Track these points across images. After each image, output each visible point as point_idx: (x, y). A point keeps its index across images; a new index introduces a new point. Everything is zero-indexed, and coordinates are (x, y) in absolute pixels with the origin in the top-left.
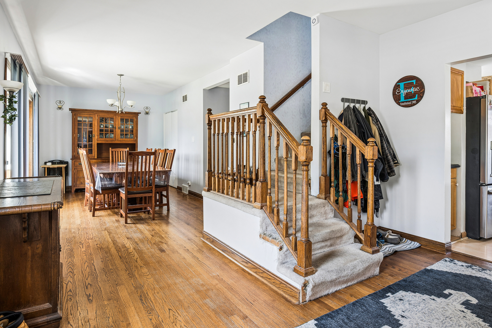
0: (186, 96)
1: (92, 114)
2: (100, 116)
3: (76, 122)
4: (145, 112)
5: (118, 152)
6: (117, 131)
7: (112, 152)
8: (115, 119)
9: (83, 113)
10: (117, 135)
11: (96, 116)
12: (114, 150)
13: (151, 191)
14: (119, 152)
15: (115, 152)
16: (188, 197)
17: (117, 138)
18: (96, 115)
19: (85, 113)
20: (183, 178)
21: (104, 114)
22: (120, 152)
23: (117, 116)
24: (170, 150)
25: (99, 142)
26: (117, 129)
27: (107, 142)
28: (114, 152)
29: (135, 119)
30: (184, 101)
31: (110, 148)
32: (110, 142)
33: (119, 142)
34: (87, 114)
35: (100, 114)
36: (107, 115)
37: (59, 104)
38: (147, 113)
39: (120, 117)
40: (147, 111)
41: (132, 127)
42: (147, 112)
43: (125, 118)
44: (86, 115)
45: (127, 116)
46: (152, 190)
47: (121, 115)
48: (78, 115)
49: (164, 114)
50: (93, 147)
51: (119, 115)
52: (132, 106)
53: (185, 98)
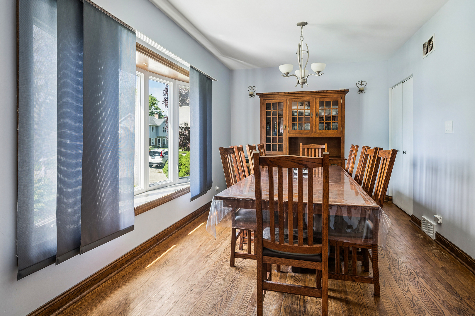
0: (431, 41)
1: (283, 98)
2: (293, 100)
3: (265, 110)
4: (358, 90)
5: (311, 149)
6: (314, 119)
7: (303, 149)
8: (312, 103)
9: (273, 98)
10: (314, 125)
11: (288, 101)
12: (306, 146)
13: (318, 258)
14: (313, 150)
15: (308, 149)
16: (434, 244)
17: (314, 129)
18: (288, 99)
19: (275, 98)
20: (424, 202)
21: (297, 98)
22: (315, 149)
23: (314, 99)
24: (386, 151)
25: (292, 135)
26: (314, 117)
27: (301, 136)
28: (306, 150)
29: (340, 100)
30: (425, 53)
31: (301, 144)
32: (306, 136)
33: (317, 135)
34: (276, 98)
35: (293, 98)
36: (301, 97)
37: (250, 91)
38: (361, 91)
39: (318, 99)
40: (361, 87)
41: (337, 113)
42: (361, 89)
43: (326, 100)
44: (275, 100)
45: (329, 96)
46: (320, 255)
47: (321, 97)
48: (267, 100)
49: (390, 89)
50: (284, 141)
51: (317, 97)
52: (319, 72)
53: (429, 46)
